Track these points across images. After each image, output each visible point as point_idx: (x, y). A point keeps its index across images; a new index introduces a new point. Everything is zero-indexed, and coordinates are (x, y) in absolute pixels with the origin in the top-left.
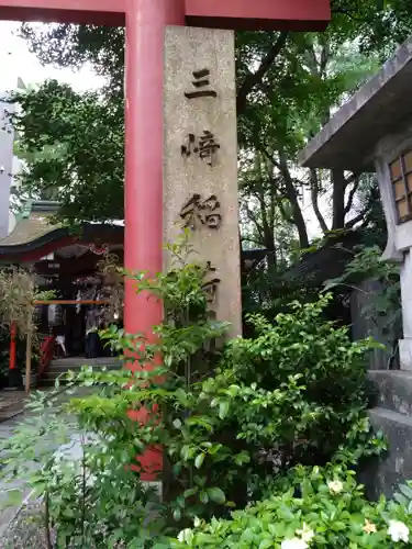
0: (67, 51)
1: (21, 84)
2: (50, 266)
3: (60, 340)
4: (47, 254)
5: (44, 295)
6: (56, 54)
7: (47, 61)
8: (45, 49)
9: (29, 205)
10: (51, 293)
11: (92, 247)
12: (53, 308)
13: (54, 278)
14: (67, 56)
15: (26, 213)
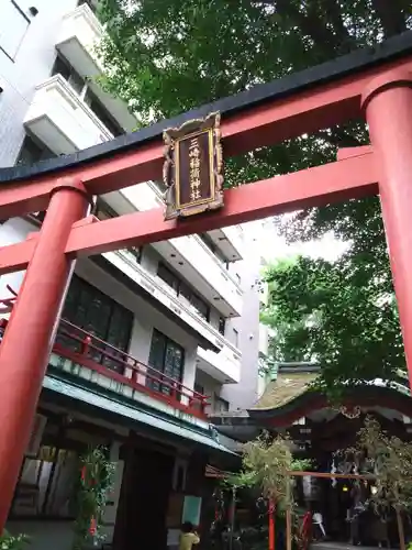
0: (308, 228)
1: (264, 262)
2: (302, 431)
3: (318, 518)
4: (298, 419)
5: (298, 464)
6: (298, 233)
7: (292, 241)
8: (289, 231)
9: (276, 368)
10: (305, 462)
11: (343, 410)
12: (307, 479)
13: (307, 444)
14: (309, 233)
15: (274, 376)
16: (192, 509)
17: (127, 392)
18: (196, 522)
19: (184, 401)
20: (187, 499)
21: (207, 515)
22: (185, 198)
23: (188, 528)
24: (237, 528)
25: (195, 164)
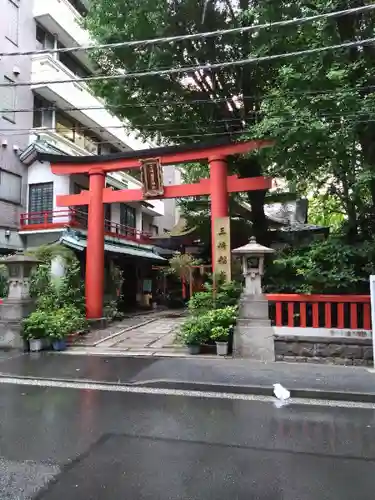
16: (148, 285)
17: (116, 240)
18: (150, 290)
19: (138, 237)
20: (145, 281)
21: (154, 286)
22: (150, 187)
23: (147, 293)
24: (167, 293)
25: (152, 175)
